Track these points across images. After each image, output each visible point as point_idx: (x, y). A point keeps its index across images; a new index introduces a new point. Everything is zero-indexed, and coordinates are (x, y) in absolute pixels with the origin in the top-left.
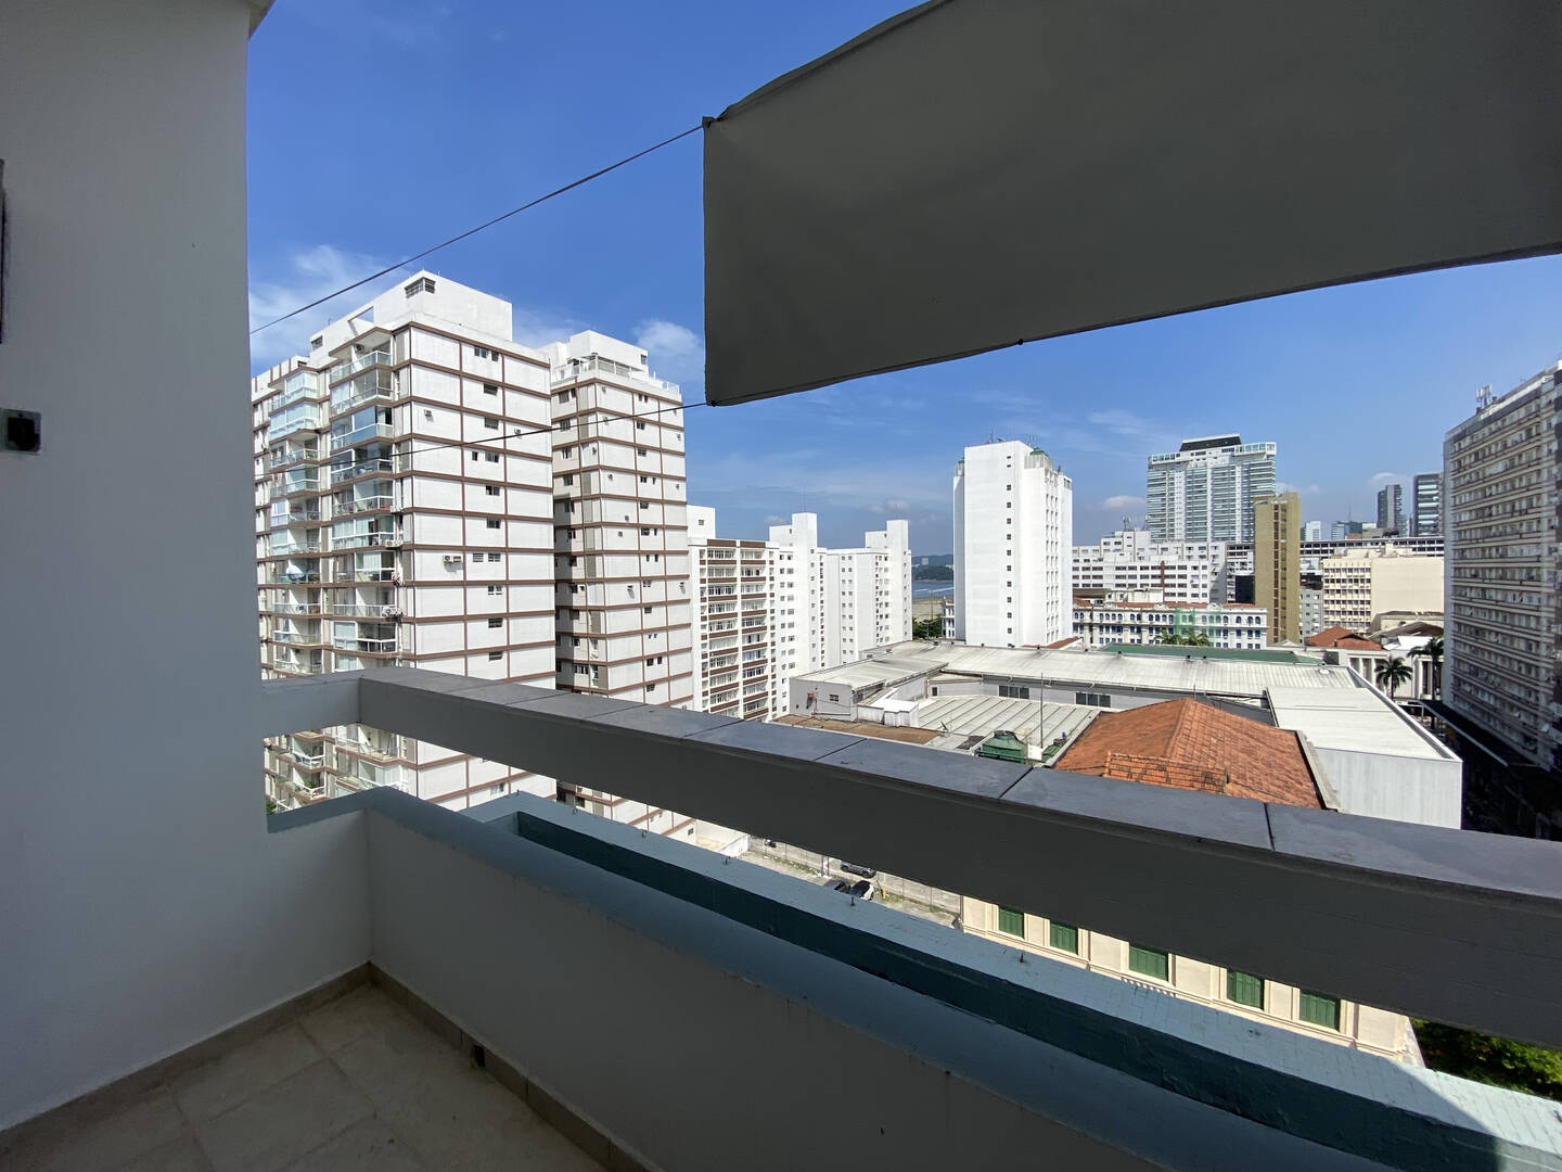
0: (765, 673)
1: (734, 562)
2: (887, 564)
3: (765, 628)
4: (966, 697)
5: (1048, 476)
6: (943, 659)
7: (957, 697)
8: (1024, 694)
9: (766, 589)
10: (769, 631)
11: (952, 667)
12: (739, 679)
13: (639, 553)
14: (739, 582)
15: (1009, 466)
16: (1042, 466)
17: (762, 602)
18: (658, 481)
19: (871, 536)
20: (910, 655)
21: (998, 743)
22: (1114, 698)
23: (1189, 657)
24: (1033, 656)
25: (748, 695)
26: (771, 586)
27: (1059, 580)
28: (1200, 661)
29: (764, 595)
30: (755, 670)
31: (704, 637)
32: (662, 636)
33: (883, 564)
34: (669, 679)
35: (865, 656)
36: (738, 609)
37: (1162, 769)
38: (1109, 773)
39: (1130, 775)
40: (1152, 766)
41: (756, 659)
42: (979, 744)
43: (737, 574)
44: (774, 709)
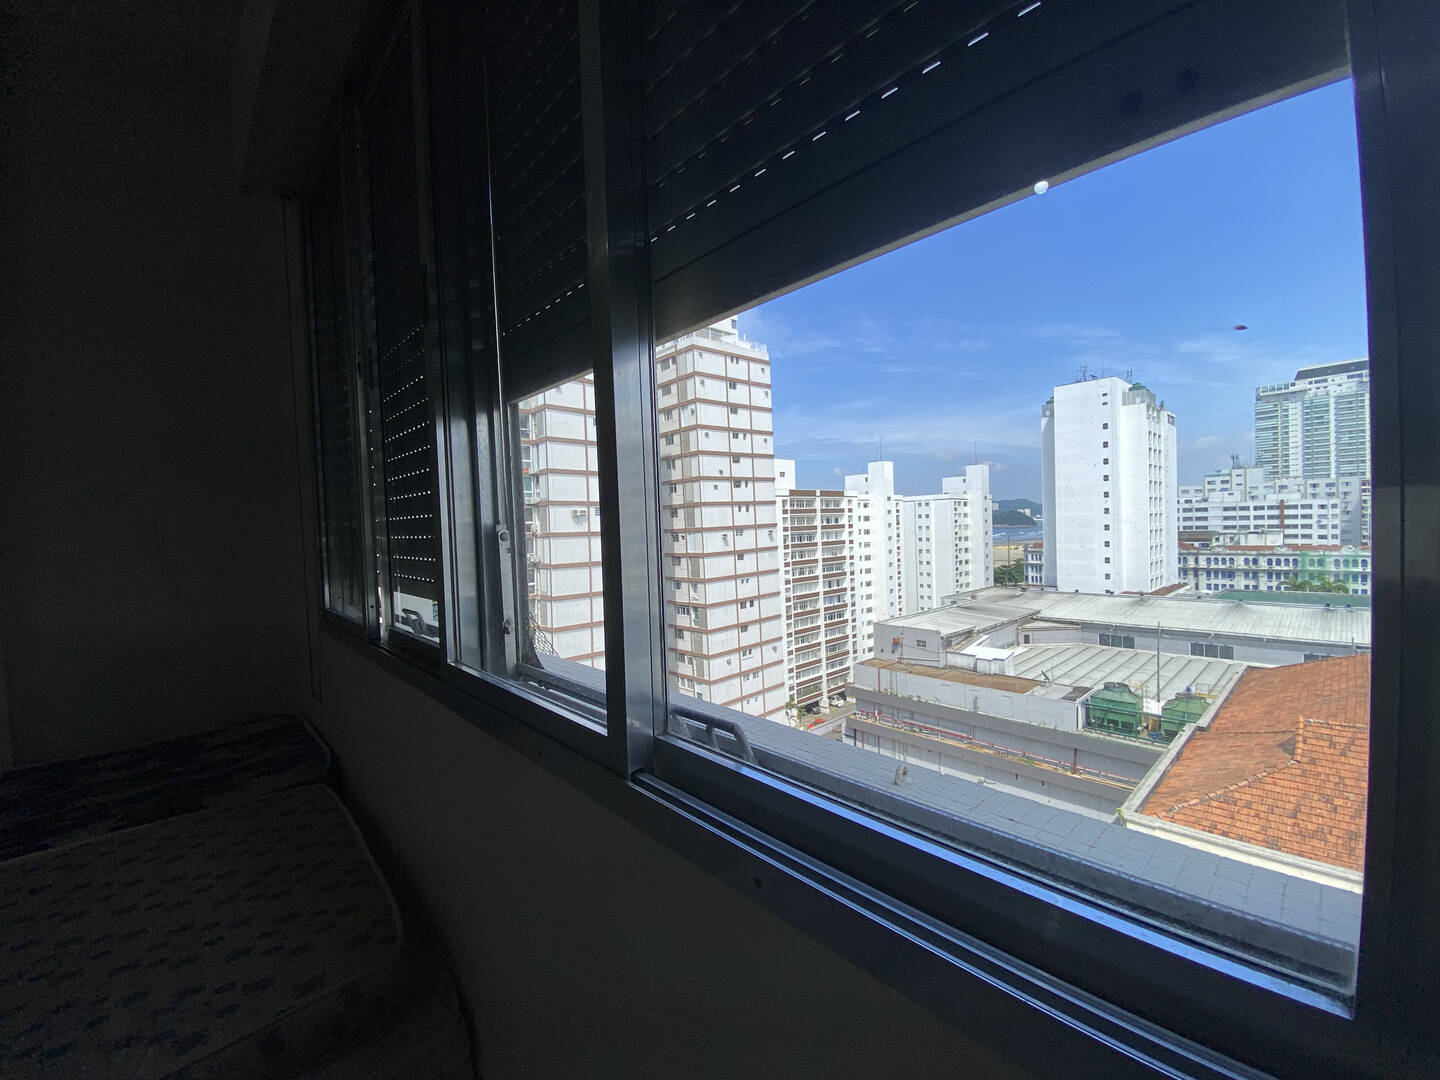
0: (846, 617)
1: (815, 511)
2: (967, 509)
3: (845, 574)
4: (1063, 646)
5: (1150, 412)
6: (1035, 605)
7: (1051, 645)
8: (1129, 643)
9: (845, 537)
10: (848, 577)
11: (1046, 614)
12: (821, 622)
13: (731, 504)
14: (819, 530)
15: (1105, 404)
16: (1143, 402)
17: (841, 549)
18: (748, 436)
19: (949, 483)
20: (996, 601)
21: (1109, 695)
22: (1237, 649)
23: (1328, 605)
24: (1136, 603)
25: (829, 638)
26: (850, 533)
27: (1164, 523)
28: (1342, 609)
29: (844, 542)
30: (835, 613)
31: (787, 582)
32: (753, 580)
33: (962, 509)
34: (760, 621)
35: (948, 602)
36: (819, 555)
38: (1305, 742)
39: (1332, 745)
40: (1359, 735)
41: (836, 604)
42: (1087, 696)
43: (818, 523)
44: (855, 652)
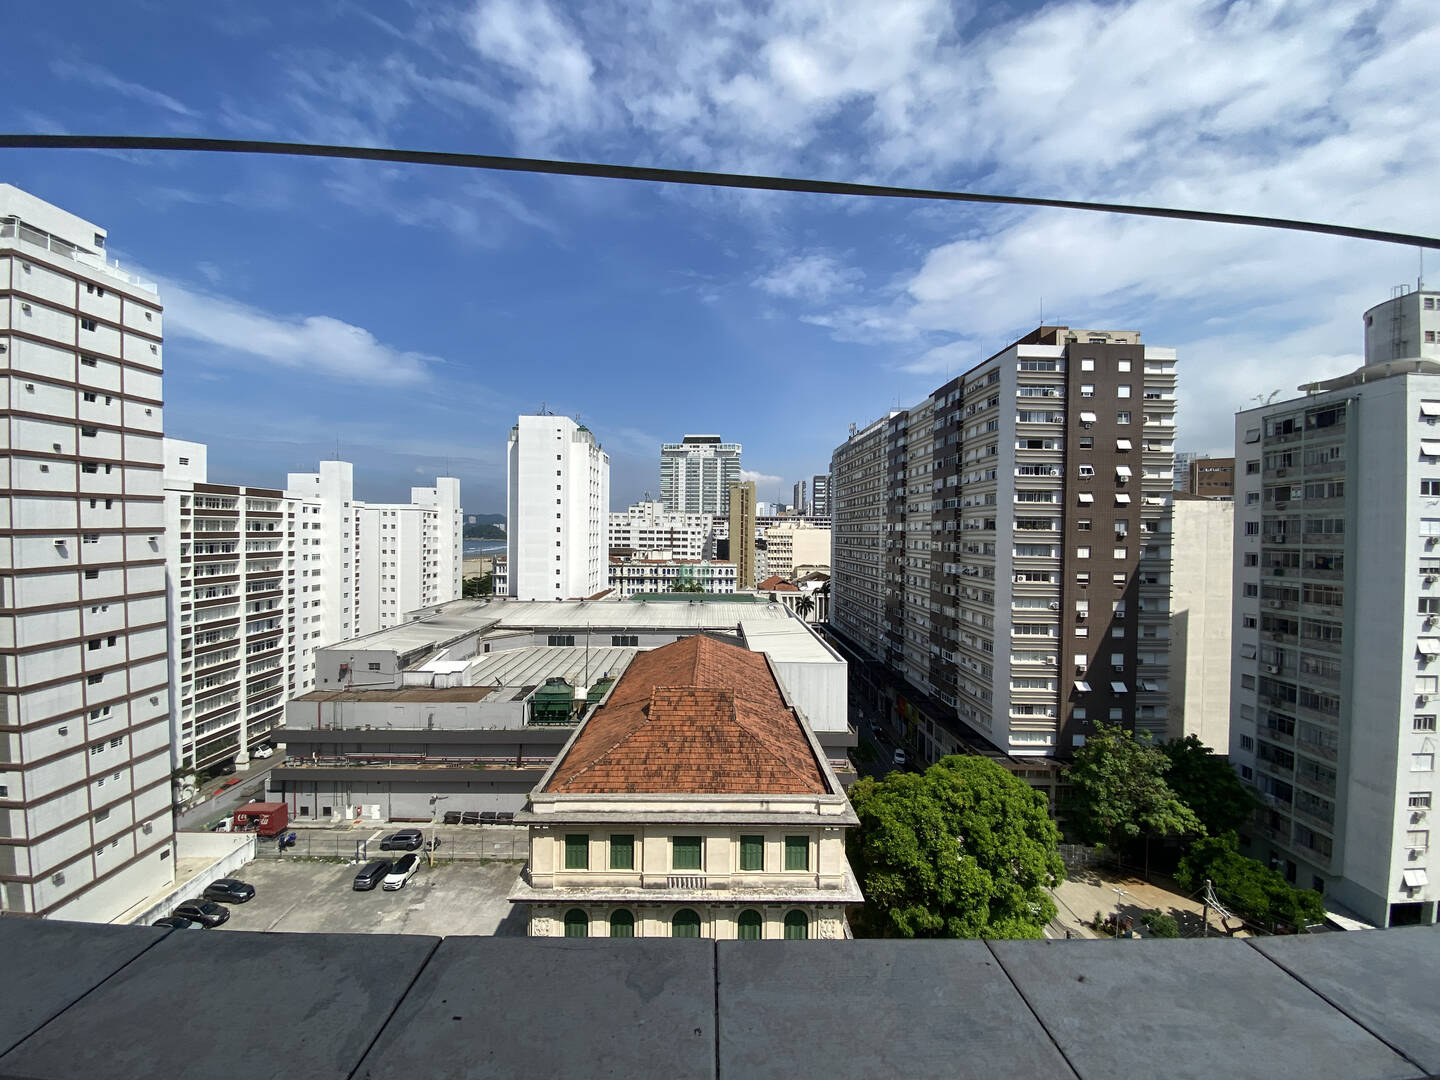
0: (280, 646)
1: (237, 513)
2: (438, 522)
3: (281, 593)
4: (519, 650)
5: (592, 452)
6: (495, 616)
7: (509, 651)
8: (570, 642)
9: (282, 546)
10: (286, 596)
11: (505, 623)
12: (241, 655)
13: (77, 496)
14: (243, 539)
15: (559, 438)
16: (587, 441)
17: (277, 562)
18: (116, 403)
19: (417, 493)
20: (461, 614)
21: (550, 690)
22: (641, 637)
23: (691, 601)
24: (577, 608)
25: (253, 674)
26: (291, 543)
27: (599, 542)
28: (698, 604)
29: (280, 554)
30: (264, 645)
31: (186, 607)
32: (116, 609)
33: (431, 521)
34: (126, 666)
35: (410, 618)
36: (241, 570)
37: (692, 694)
38: (655, 705)
40: (685, 694)
41: (266, 630)
42: (532, 694)
43: (241, 527)
44: (292, 686)
